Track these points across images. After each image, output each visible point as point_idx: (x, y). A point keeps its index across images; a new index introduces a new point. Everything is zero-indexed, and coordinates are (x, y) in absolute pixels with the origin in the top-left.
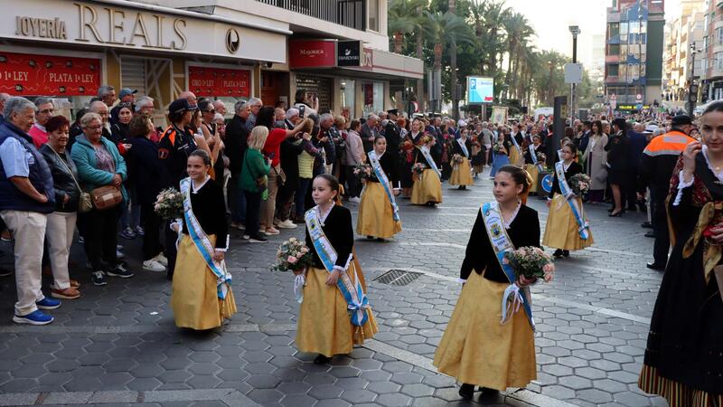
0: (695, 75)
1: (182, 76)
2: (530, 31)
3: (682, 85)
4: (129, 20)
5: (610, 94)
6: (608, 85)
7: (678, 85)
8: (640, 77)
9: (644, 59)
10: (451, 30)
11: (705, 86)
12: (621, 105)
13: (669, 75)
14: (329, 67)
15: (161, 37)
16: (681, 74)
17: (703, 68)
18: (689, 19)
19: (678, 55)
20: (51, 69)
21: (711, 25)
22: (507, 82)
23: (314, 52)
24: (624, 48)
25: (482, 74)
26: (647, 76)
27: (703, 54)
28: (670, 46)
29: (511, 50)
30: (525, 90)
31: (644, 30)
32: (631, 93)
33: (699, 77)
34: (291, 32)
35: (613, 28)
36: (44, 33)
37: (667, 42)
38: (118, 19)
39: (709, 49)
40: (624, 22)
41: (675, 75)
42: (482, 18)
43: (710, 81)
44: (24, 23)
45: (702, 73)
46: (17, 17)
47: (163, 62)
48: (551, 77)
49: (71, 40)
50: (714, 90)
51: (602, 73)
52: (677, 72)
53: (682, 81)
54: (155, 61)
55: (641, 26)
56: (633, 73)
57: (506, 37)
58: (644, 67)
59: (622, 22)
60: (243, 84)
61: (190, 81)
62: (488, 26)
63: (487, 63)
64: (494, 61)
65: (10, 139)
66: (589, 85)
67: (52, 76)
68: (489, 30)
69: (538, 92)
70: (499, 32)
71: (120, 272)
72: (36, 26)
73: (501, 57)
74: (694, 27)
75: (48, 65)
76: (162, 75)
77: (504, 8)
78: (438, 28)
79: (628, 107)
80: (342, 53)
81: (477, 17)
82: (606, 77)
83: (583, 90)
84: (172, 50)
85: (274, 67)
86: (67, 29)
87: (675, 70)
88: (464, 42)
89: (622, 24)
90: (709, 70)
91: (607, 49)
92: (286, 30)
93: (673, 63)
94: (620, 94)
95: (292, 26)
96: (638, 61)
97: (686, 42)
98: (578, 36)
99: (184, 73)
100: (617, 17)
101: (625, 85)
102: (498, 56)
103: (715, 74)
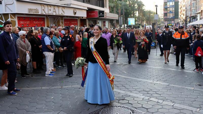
0: (187, 15)
1: (62, 21)
2: (143, 5)
3: (184, 18)
4: (52, 8)
5: (165, 21)
6: (165, 19)
7: (183, 18)
8: (173, 17)
9: (174, 12)
10: (123, 6)
11: (190, 18)
12: (168, 24)
13: (181, 16)
14: (97, 17)
15: (59, 12)
16: (184, 15)
17: (189, 14)
18: (185, 1)
19: (183, 10)
20: (34, 21)
21: (191, 2)
22: (138, 19)
23: (92, 14)
24: (168, 9)
25: (131, 17)
26: (175, 16)
27: (189, 10)
28: (181, 8)
29: (139, 11)
30: (143, 21)
31: (174, 4)
32: (171, 21)
33: (188, 16)
34: (88, 9)
35: (165, 4)
36: (34, 12)
37: (180, 7)
38: (50, 8)
39: (190, 9)
40: (168, 2)
41: (182, 16)
42: (131, 2)
43: (191, 17)
44: (30, 10)
45: (189, 15)
46: (28, 9)
47: (58, 18)
48: (149, 17)
49: (40, 13)
50: (192, 20)
51: (163, 15)
52: (183, 15)
53: (184, 17)
54: (56, 18)
55: (173, 3)
56: (171, 16)
57: (137, 7)
58: (174, 14)
59: (167, 2)
60: (76, 22)
61: (64, 22)
62: (132, 4)
63: (132, 14)
64: (134, 13)
65: (46, 37)
66: (160, 19)
67: (34, 22)
68: (133, 5)
69: (146, 21)
70: (135, 6)
71: (64, 66)
72: (32, 10)
73: (136, 12)
74: (186, 3)
75: (34, 20)
76: (58, 21)
78: (120, 5)
79: (170, 25)
80: (99, 14)
81: (129, 2)
82: (164, 17)
83: (158, 20)
84: (62, 15)
85: (83, 18)
86: (39, 11)
87: (182, 14)
88: (126, 9)
90: (191, 14)
91: (164, 9)
92: (86, 9)
93: (181, 12)
94: (168, 21)
95: (88, 8)
96: (172, 12)
97: (185, 7)
98: (157, 7)
99: (63, 20)
101: (169, 19)
102: (135, 12)
103: (192, 15)
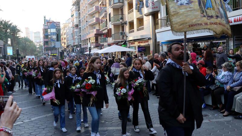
0: (69, 44)
2: (19, 31)
5: (46, 50)
6: (45, 48)
9: (56, 40)
16: (65, 44)
17: (72, 42)
18: (66, 28)
19: (63, 39)
21: (73, 30)
24: (49, 36)
32: (53, 50)
35: (46, 31)
39: (73, 37)
43: (74, 46)
50: (76, 49)
52: (64, 44)
53: (65, 46)
56: (53, 44)
74: (68, 31)
77: (9, 23)
79: (53, 54)
82: (44, 45)
87: (63, 43)
89: (48, 29)
90: (74, 43)
91: (44, 37)
96: (54, 41)
97: (66, 35)
100: (47, 27)
101: (50, 48)
